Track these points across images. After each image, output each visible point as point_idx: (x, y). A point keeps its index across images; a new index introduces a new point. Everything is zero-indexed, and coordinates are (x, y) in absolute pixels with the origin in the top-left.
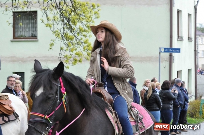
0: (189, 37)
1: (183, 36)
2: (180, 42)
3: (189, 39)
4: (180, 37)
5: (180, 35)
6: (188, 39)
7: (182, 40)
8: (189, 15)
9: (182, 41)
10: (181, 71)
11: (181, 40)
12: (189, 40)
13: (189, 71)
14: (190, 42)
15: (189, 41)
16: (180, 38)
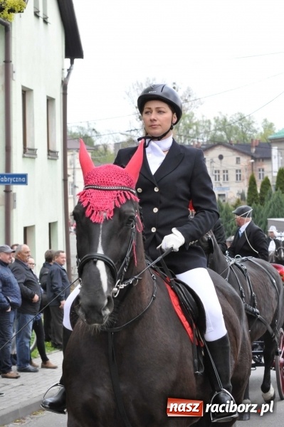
0: (51, 149)
1: (36, 148)
2: (28, 161)
3: (51, 154)
4: (30, 149)
5: (29, 146)
6: (49, 155)
7: (34, 156)
8: (50, 100)
9: (34, 158)
10: (33, 227)
11: (31, 156)
12: (50, 157)
13: (52, 226)
14: (53, 161)
15: (52, 159)
16: (29, 152)
